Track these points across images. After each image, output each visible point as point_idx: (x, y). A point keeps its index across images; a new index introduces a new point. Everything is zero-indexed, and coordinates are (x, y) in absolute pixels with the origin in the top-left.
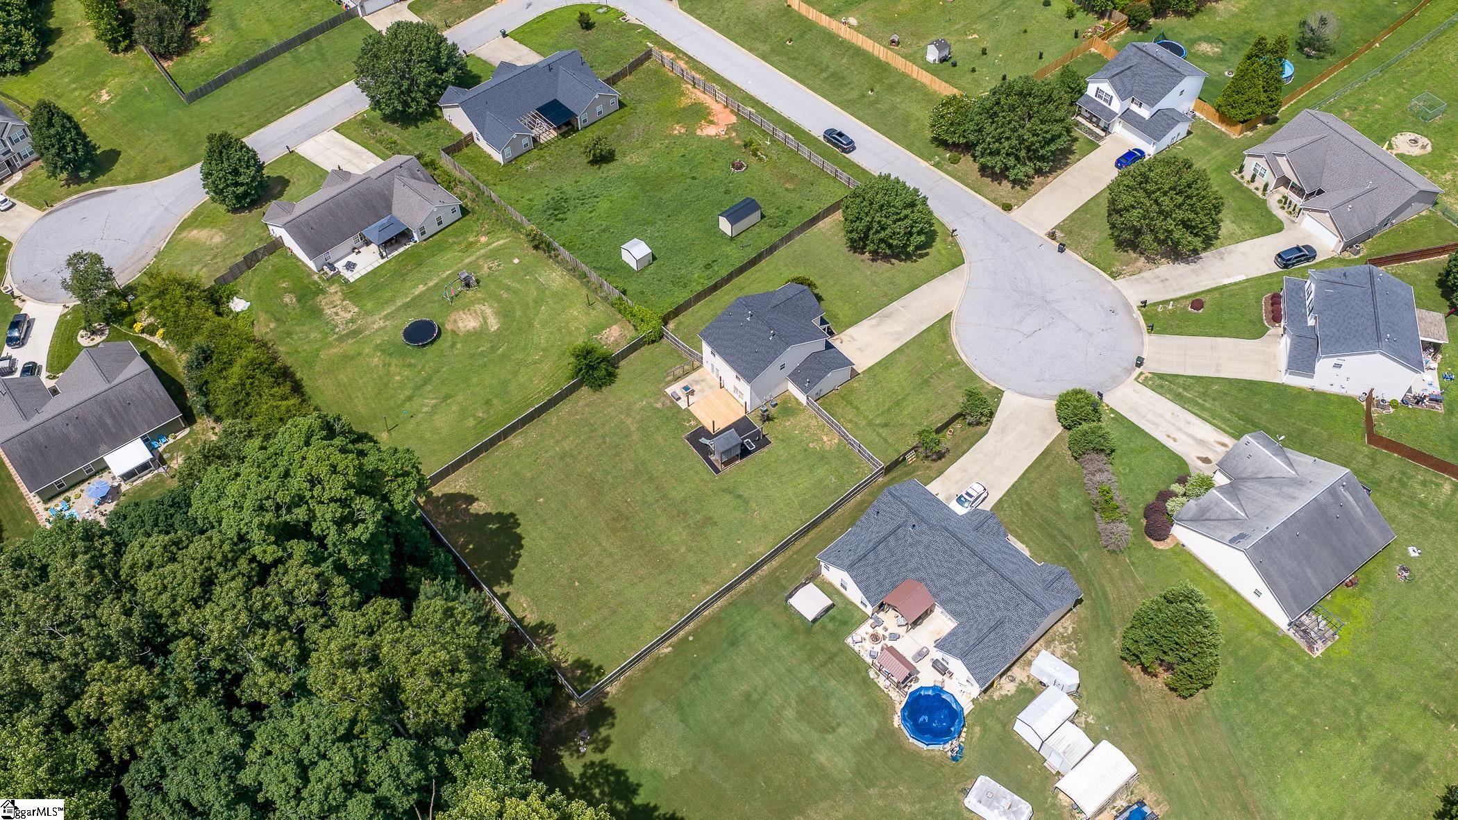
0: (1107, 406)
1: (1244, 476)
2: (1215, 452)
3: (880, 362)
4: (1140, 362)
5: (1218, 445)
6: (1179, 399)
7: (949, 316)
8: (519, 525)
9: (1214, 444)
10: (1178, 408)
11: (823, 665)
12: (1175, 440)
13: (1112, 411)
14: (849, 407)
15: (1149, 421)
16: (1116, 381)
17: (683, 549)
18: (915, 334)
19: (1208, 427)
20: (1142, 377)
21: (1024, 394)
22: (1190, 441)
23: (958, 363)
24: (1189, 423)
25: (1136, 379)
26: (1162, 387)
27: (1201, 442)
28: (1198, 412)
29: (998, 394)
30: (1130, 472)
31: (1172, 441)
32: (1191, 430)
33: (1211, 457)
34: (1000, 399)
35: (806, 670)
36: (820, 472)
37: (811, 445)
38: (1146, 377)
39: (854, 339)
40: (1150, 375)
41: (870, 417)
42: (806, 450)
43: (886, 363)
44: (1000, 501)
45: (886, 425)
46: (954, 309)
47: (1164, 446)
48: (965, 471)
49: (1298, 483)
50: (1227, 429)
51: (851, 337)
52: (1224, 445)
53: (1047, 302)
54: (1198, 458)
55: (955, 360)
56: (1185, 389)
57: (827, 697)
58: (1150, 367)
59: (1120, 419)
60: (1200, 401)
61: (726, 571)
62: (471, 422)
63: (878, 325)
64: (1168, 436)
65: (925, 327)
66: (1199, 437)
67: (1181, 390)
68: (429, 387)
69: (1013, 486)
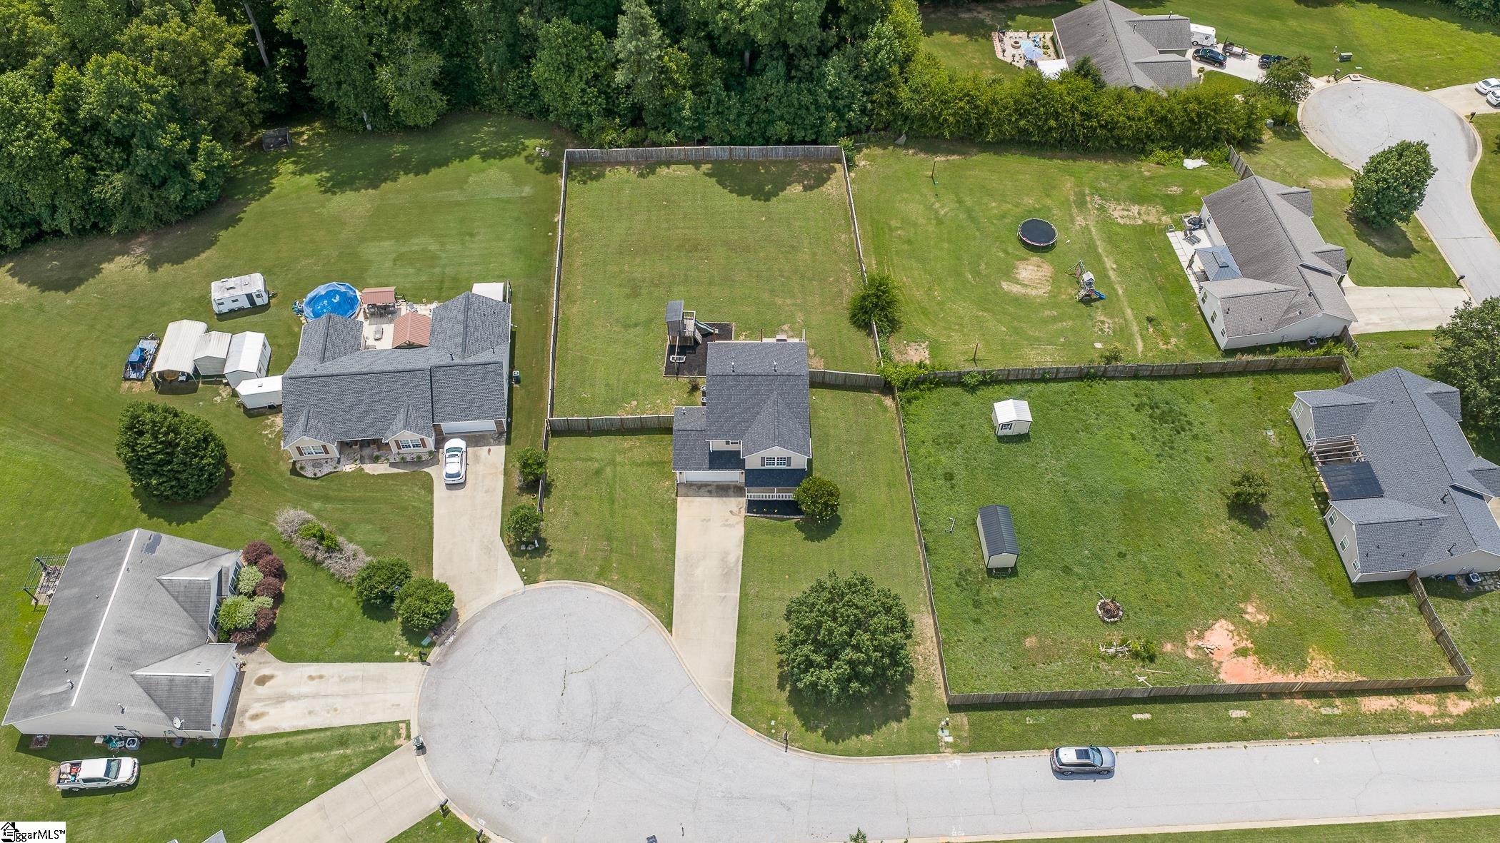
0: (411, 661)
1: (196, 650)
2: (258, 700)
3: (675, 524)
4: (421, 748)
5: (262, 710)
6: (343, 737)
7: (668, 624)
8: (753, 199)
9: (266, 709)
10: (336, 722)
11: (442, 281)
12: (311, 678)
13: (402, 659)
14: (647, 459)
15: (355, 678)
16: (428, 702)
17: (626, 268)
18: (677, 578)
19: (286, 726)
20: (403, 732)
21: (504, 600)
22: (294, 691)
23: (601, 577)
24: (310, 713)
25: (408, 724)
26: (374, 738)
27: (281, 699)
28: (310, 736)
29: (529, 579)
30: (331, 604)
31: (314, 674)
32: (303, 704)
33: (261, 690)
34: (522, 575)
35: (449, 271)
36: (601, 390)
37: (635, 403)
38: (399, 737)
39: (725, 525)
40: (397, 742)
41: (619, 468)
42: (633, 395)
43: (668, 529)
44: (431, 491)
45: (598, 472)
46: (673, 639)
47: (317, 660)
48: (487, 492)
49: (126, 660)
50: (264, 743)
51: (731, 526)
52: (255, 717)
53: (590, 743)
54: (272, 677)
55: (605, 579)
56: (345, 756)
57: (420, 270)
58: (404, 756)
59: (385, 656)
60: (317, 755)
61: (580, 280)
62: (894, 223)
63: (724, 559)
64: (321, 677)
65: (678, 592)
66: (288, 705)
67: (349, 752)
68: (962, 216)
69: (432, 512)
